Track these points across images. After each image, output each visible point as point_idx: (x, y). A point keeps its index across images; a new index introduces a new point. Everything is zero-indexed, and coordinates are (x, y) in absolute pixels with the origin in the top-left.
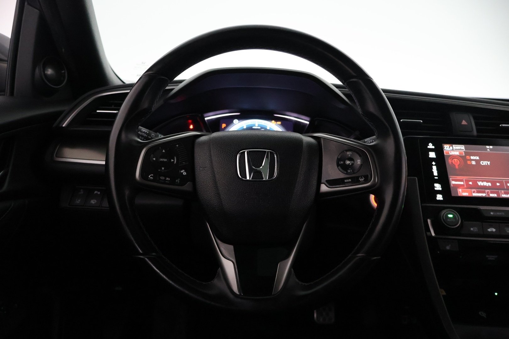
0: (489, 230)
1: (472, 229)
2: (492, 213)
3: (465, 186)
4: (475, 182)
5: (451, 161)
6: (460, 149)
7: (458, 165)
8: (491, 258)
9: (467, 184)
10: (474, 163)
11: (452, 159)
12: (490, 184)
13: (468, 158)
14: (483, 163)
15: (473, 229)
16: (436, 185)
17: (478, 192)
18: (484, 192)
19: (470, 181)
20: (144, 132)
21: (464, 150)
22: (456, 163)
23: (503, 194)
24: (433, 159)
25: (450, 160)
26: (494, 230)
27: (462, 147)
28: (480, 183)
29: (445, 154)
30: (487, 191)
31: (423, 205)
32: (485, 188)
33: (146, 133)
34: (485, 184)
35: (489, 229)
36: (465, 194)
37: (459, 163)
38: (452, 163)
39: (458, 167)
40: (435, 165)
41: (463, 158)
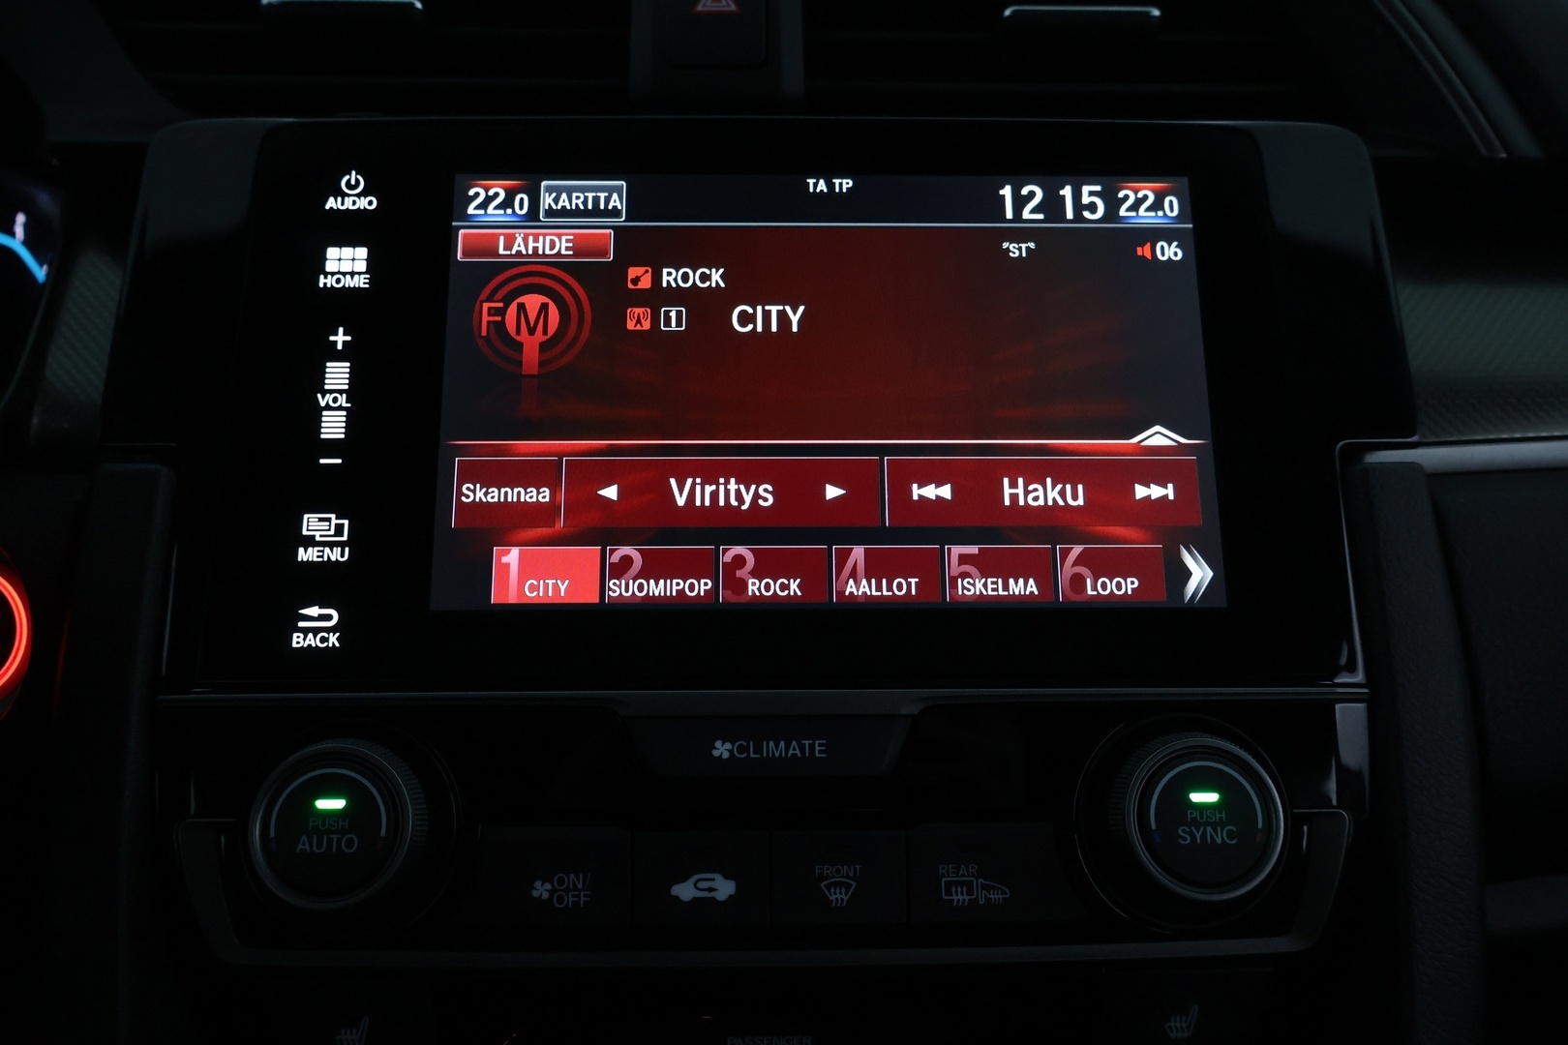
1: (541, 890)
4: (648, 488)
5: (491, 312)
6: (586, 213)
13: (636, 281)
14: (745, 319)
15: (552, 892)
16: (313, 524)
17: (653, 569)
18: (703, 566)
22: (532, 331)
23: (853, 574)
25: (486, 306)
26: (724, 889)
27: (610, 190)
32: (725, 525)
34: (733, 492)
35: (683, 879)
36: (552, 588)
37: (552, 330)
38: (500, 327)
39: (541, 364)
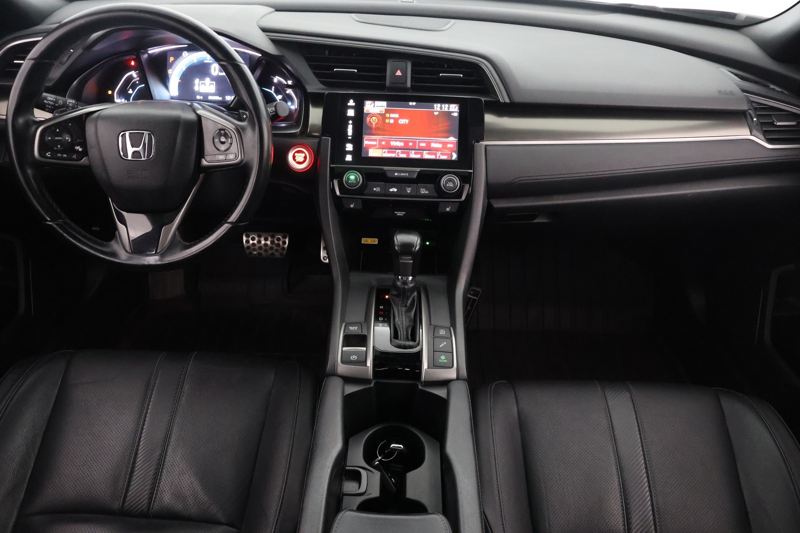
0: (391, 190)
1: (375, 189)
2: (396, 174)
3: (377, 146)
7: (376, 124)
8: (400, 214)
9: (380, 144)
10: (392, 121)
11: (371, 118)
12: (402, 144)
17: (389, 152)
18: (394, 152)
19: (383, 140)
20: (51, 101)
21: (386, 108)
24: (351, 118)
28: (393, 143)
29: (365, 112)
30: (397, 151)
31: (331, 166)
32: (397, 148)
33: (53, 101)
38: (370, 121)
40: (351, 124)
41: (383, 116)
